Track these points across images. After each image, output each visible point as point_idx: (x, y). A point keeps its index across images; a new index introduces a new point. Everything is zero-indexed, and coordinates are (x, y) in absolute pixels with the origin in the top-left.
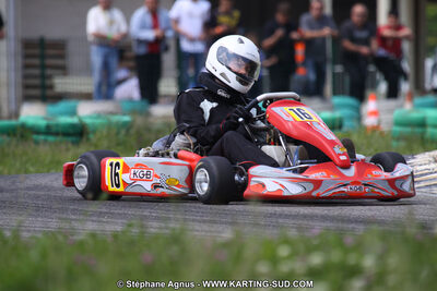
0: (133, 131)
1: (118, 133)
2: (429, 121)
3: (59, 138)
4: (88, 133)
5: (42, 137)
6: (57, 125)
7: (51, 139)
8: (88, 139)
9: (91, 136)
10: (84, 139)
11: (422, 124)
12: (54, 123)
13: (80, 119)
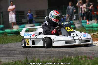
3: (13, 34)
10: (19, 34)
11: (92, 27)
12: (12, 31)
13: (18, 30)
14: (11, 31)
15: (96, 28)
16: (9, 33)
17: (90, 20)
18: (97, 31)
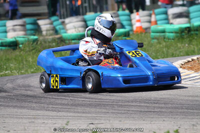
0: (39, 43)
2: (166, 31)
3: (7, 48)
4: (19, 44)
6: (6, 42)
7: (3, 48)
8: (19, 47)
9: (21, 46)
10: (18, 47)
11: (164, 32)
12: (5, 41)
13: (15, 39)
14: (3, 41)
15: (172, 33)
17: (135, 11)
18: (173, 39)
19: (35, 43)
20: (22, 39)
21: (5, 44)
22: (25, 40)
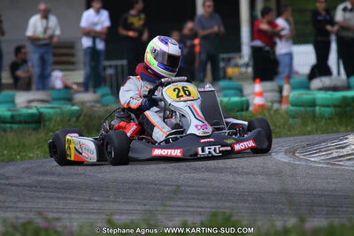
0: (81, 118)
1: (69, 120)
2: (318, 102)
3: (21, 126)
4: (44, 121)
5: (8, 125)
6: (20, 115)
7: (15, 126)
8: (44, 126)
9: (47, 123)
10: (42, 126)
11: (313, 104)
12: (18, 113)
13: (38, 110)
14: (15, 113)
15: (328, 106)
16: (5, 122)
18: (329, 119)
19: (74, 119)
20: (50, 110)
21: (18, 119)
22: (56, 113)
